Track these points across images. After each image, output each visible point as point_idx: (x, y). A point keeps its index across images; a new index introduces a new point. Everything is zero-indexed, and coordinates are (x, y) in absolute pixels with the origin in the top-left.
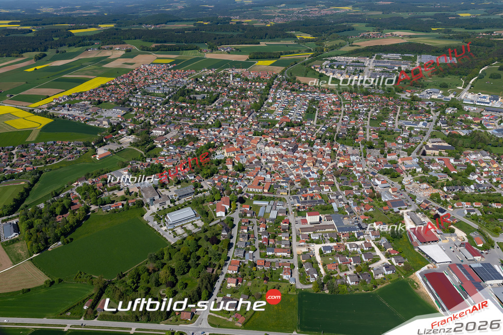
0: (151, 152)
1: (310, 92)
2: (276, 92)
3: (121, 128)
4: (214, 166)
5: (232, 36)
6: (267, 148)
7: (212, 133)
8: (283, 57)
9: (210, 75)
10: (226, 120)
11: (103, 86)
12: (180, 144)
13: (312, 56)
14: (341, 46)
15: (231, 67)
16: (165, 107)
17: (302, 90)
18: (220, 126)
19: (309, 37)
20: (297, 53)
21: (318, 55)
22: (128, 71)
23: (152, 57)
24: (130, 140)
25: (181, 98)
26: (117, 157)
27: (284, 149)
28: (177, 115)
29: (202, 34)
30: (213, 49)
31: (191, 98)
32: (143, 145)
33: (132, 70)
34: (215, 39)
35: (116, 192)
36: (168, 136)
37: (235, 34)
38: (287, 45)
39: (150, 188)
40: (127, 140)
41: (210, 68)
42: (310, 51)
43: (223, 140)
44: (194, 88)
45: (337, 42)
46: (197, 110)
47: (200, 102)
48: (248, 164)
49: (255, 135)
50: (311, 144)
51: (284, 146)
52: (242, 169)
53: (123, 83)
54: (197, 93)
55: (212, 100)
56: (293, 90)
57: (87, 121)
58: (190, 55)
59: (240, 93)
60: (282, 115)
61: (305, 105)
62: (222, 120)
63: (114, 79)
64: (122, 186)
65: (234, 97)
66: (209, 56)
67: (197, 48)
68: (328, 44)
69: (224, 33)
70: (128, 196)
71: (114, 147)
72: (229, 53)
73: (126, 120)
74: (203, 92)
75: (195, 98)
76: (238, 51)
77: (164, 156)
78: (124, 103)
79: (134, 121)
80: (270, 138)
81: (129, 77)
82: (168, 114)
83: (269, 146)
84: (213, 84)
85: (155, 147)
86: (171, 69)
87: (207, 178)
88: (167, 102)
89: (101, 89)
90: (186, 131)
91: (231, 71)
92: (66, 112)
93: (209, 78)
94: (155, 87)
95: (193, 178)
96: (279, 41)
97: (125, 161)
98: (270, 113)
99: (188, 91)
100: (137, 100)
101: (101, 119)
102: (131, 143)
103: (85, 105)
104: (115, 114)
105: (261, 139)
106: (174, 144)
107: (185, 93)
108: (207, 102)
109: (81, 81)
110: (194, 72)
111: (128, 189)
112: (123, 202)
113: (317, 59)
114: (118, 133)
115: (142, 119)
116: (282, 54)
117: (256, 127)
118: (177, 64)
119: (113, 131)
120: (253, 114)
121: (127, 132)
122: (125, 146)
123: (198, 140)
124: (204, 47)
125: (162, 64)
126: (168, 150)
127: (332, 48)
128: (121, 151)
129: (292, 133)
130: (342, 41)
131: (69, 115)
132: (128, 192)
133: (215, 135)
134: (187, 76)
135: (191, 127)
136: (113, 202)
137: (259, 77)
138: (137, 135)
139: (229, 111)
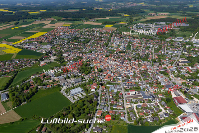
0: (63, 63)
1: (129, 38)
2: (114, 38)
3: (50, 53)
4: (89, 70)
5: (95, 15)
6: (111, 62)
7: (88, 55)
8: (116, 24)
9: (86, 31)
10: (94, 50)
11: (42, 36)
12: (75, 60)
13: (128, 23)
14: (140, 19)
15: (95, 28)
16: (68, 45)
17: (125, 37)
18: (91, 53)
19: (127, 15)
20: (122, 22)
21: (131, 23)
22: (52, 29)
23: (62, 24)
24: (54, 58)
25: (75, 41)
26: (49, 65)
27: (118, 62)
28: (73, 48)
29: (82, 14)
30: (87, 20)
31: (79, 41)
32: (59, 60)
33: (54, 29)
34: (88, 16)
35: (49, 80)
36: (70, 57)
37: (96, 14)
38: (118, 19)
39: (63, 79)
40: (53, 58)
41: (86, 28)
42: (127, 21)
43: (93, 59)
44: (80, 36)
45: (139, 17)
46: (81, 46)
47: (83, 42)
48: (104, 69)
49: (106, 56)
50: (130, 60)
51: (119, 61)
52: (101, 71)
53: (51, 34)
54: (81, 39)
55: (88, 41)
56: (121, 37)
57: (36, 50)
58: (78, 23)
59: (99, 39)
60: (117, 48)
61: (127, 44)
62: (92, 50)
63: (47, 32)
64: (51, 78)
65: (96, 40)
66: (86, 23)
67: (80, 20)
68: (134, 18)
69: (91, 14)
70: (54, 82)
71: (48, 61)
72: (94, 22)
73: (52, 50)
74: (84, 38)
75: (80, 41)
76: (98, 21)
77: (68, 65)
78: (51, 43)
79: (56, 50)
80: (112, 58)
81: (53, 32)
82: (69, 47)
83: (112, 61)
84: (88, 35)
85: (64, 61)
86: (70, 28)
87: (87, 75)
88: (69, 42)
89: (42, 37)
90: (77, 54)
91: (95, 29)
92: (27, 46)
93: (86, 32)
94: (64, 36)
95: (81, 74)
96: (114, 17)
97: (52, 67)
98: (112, 47)
99: (78, 38)
100: (57, 42)
101: (42, 49)
102: (54, 59)
103: (35, 43)
104: (48, 47)
105: (109, 58)
106: (72, 60)
107: (76, 38)
108: (86, 43)
109: (33, 34)
110: (80, 30)
111: (54, 79)
112: (52, 85)
113: (131, 24)
114: (49, 55)
115: (59, 49)
116: (116, 22)
117: (106, 53)
118: (73, 27)
119: (47, 54)
120: (105, 47)
121: (53, 55)
122: (52, 61)
123: (82, 58)
124: (84, 20)
125: (66, 26)
126: (70, 63)
127: (137, 20)
128: (50, 63)
129: (121, 55)
130: (140, 17)
131: (29, 48)
132: (54, 81)
133: (89, 56)
134: (77, 32)
135: (79, 53)
136: (48, 85)
137: (107, 32)
138: (57, 56)
139: (95, 46)
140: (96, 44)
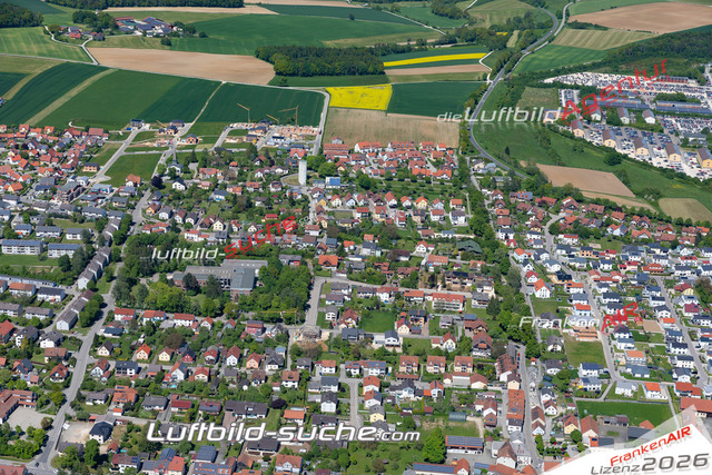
67: (32, 22)
72: (169, 45)
98: (595, 359)
113: (525, 81)
140: (404, 330)
